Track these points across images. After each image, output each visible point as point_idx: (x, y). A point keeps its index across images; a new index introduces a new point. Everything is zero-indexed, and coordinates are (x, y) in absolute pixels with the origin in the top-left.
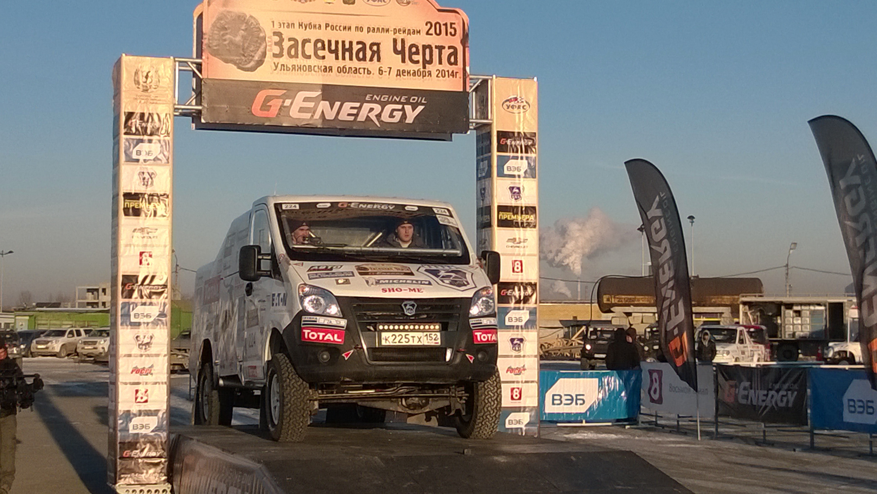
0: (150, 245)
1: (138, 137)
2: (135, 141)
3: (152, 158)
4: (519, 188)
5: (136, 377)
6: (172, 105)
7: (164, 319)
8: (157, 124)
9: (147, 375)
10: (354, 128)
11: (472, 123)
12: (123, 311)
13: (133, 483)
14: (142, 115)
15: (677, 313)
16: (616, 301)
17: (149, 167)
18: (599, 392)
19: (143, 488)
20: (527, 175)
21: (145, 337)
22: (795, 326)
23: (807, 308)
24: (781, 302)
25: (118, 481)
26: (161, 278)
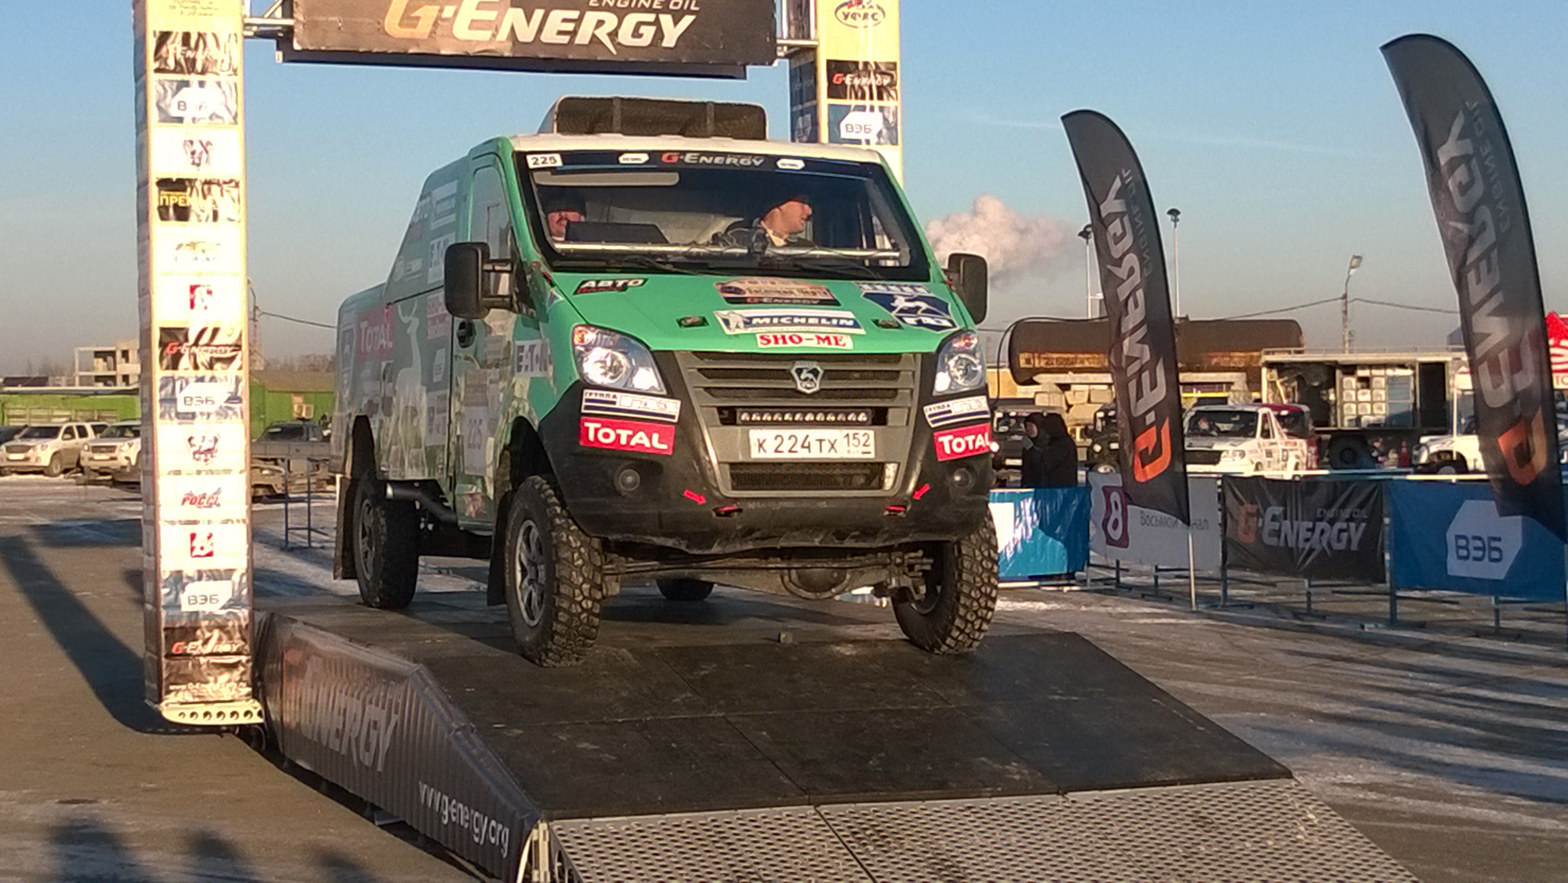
2: (175, 84)
3: (207, 114)
5: (191, 512)
6: (240, 18)
7: (237, 407)
8: (214, 53)
9: (210, 506)
12: (163, 393)
13: (191, 699)
14: (186, 37)
15: (1154, 386)
16: (1043, 364)
18: (1016, 527)
20: (884, 139)
21: (204, 438)
22: (1360, 406)
23: (1381, 372)
24: (1336, 362)
25: (164, 697)
26: (230, 332)
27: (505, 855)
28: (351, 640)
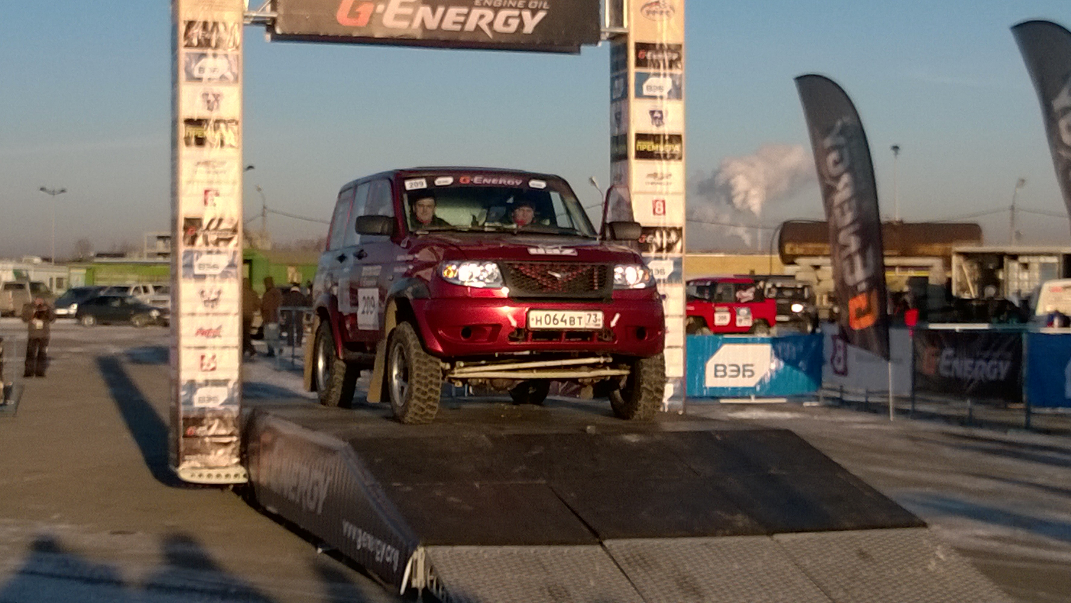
0: (217, 182)
1: (200, 51)
2: (197, 56)
3: (217, 75)
4: (661, 112)
5: (201, 341)
6: (241, 13)
7: (233, 271)
8: (223, 35)
9: (214, 336)
10: (462, 38)
11: (605, 33)
12: (185, 261)
13: (198, 465)
14: (205, 24)
16: (801, 251)
17: (214, 87)
18: (772, 361)
19: (211, 471)
20: (671, 96)
21: (211, 292)
22: (1021, 283)
23: (1036, 259)
24: (1004, 253)
25: (181, 463)
26: (230, 221)
27: (395, 569)
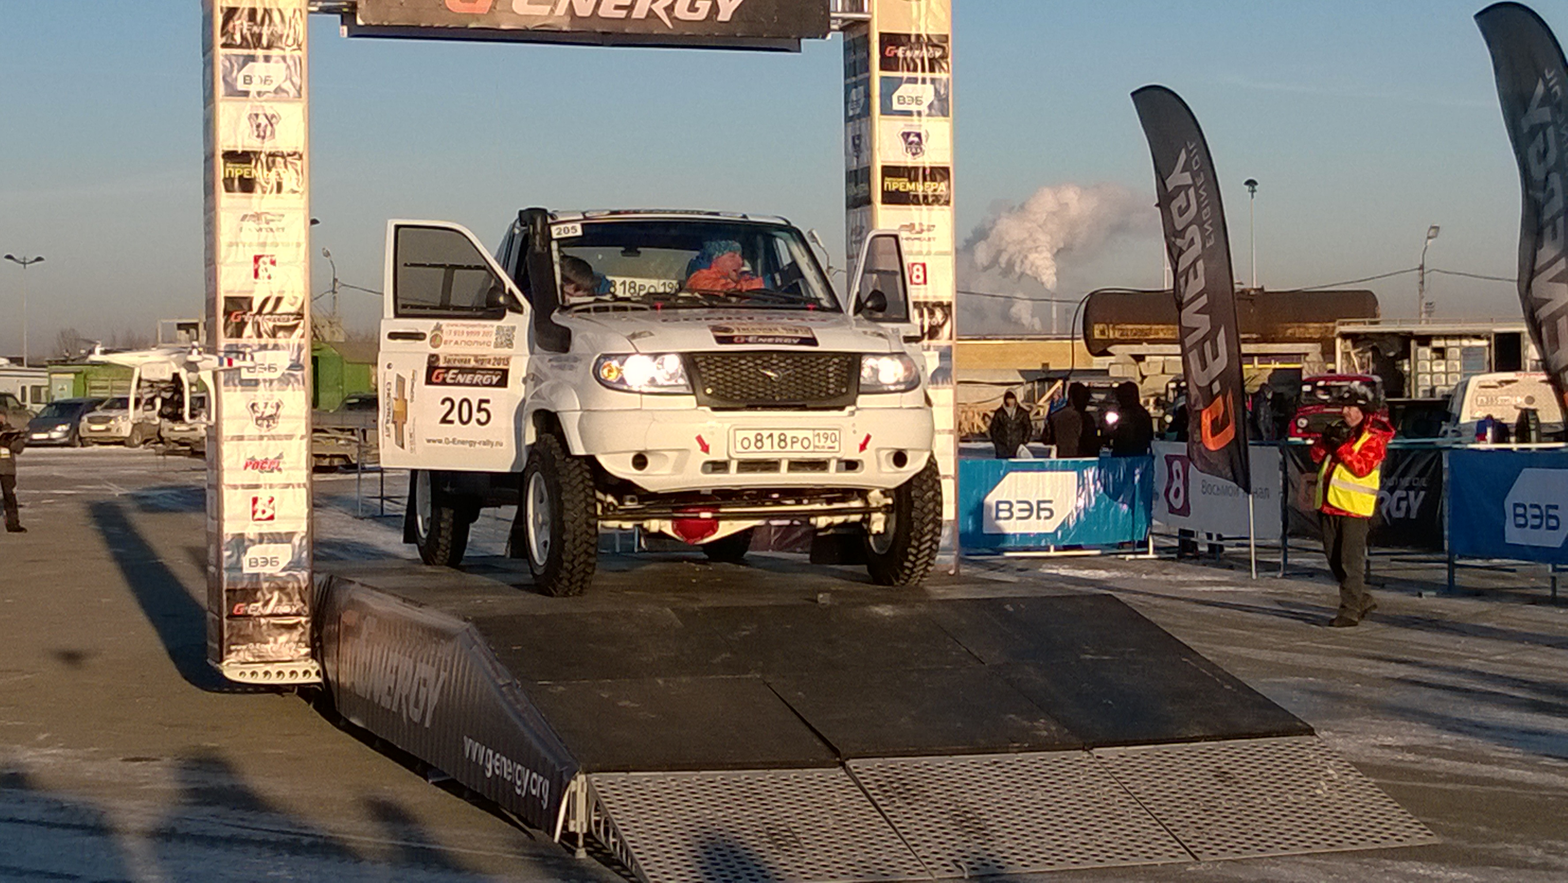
0: (272, 244)
1: (245, 52)
2: (241, 60)
3: (272, 88)
4: (918, 135)
5: (252, 476)
7: (299, 374)
8: (279, 28)
9: (272, 471)
10: (627, 31)
11: (836, 18)
13: (251, 659)
14: (253, 12)
15: (1215, 356)
16: (1117, 335)
17: (267, 105)
18: (1079, 496)
19: (268, 668)
20: (933, 112)
21: (266, 404)
22: (1435, 376)
23: (1456, 343)
24: (1411, 333)
25: (225, 656)
26: (293, 300)
27: (545, 806)
28: (404, 600)
